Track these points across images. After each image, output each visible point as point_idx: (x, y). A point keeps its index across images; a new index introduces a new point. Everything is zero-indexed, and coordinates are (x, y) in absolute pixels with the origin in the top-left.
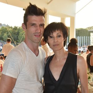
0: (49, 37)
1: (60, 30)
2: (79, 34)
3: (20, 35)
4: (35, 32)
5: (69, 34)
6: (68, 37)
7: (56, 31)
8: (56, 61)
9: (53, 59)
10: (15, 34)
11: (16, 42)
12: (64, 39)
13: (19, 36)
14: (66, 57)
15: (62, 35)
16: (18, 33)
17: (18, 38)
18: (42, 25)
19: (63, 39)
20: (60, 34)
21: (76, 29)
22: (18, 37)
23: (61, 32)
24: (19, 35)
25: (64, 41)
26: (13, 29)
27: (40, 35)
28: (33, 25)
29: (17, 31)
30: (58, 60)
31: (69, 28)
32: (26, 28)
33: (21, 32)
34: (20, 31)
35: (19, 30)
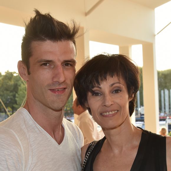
0: (90, 94)
1: (117, 75)
2: (166, 83)
3: (20, 92)
4: (50, 81)
5: (142, 84)
6: (138, 92)
7: (108, 77)
8: (112, 154)
9: (102, 149)
10: (7, 90)
11: (10, 109)
12: (130, 97)
13: (17, 95)
14: (137, 142)
15: (124, 88)
16: (15, 88)
17: (17, 99)
18: (69, 63)
19: (127, 96)
20: (117, 85)
21: (158, 73)
22: (14, 96)
23: (122, 81)
24: (17, 92)
25: (130, 102)
26: (3, 79)
27: (65, 89)
28: (45, 64)
29: (12, 83)
30: (116, 151)
31: (141, 69)
32: (29, 73)
33: (22, 85)
34: (20, 82)
35: (17, 81)
